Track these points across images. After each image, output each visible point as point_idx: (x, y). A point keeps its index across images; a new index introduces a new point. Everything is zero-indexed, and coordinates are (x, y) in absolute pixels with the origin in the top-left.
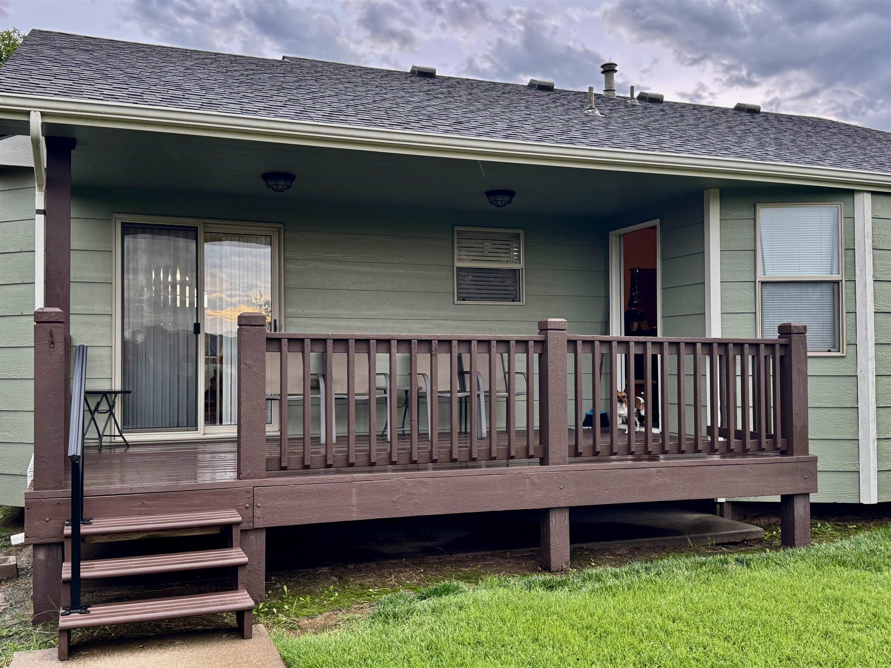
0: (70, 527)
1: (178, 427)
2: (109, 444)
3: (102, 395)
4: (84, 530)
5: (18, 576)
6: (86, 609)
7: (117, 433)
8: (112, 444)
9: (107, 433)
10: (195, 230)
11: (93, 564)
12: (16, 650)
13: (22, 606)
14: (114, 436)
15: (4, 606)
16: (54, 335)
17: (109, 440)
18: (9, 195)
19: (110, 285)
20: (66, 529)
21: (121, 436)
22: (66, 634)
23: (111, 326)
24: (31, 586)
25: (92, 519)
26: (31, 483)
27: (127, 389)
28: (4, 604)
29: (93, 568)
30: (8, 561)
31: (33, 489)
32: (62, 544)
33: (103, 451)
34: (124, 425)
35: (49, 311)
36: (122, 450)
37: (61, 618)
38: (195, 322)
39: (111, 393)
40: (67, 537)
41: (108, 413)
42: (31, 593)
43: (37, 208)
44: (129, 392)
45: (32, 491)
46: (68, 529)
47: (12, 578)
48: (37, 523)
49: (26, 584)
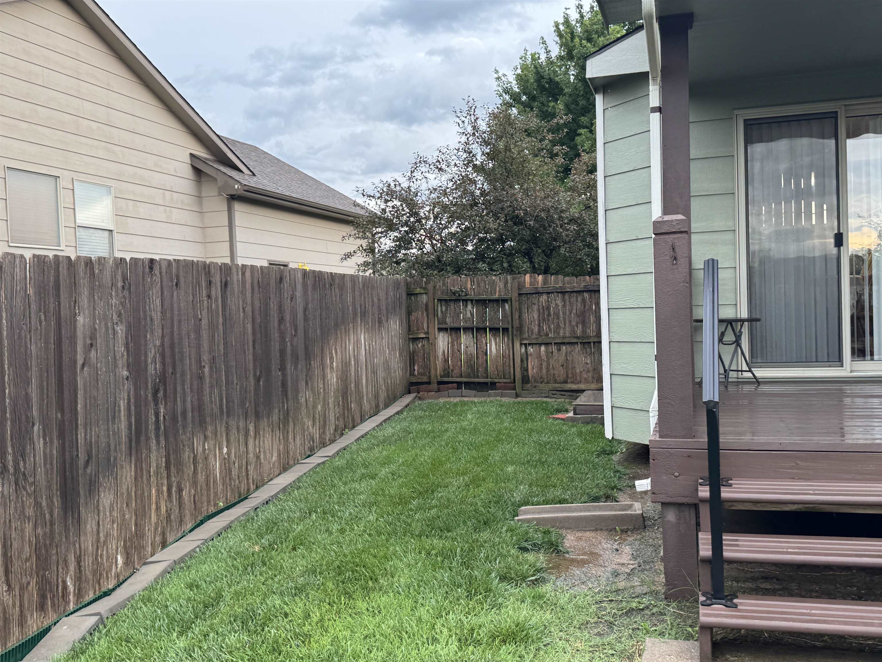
0: (707, 488)
1: (817, 362)
2: (736, 380)
3: (725, 324)
4: (726, 493)
5: (645, 527)
6: (731, 600)
7: (745, 368)
8: (739, 380)
9: (734, 367)
10: (834, 116)
11: (737, 540)
12: (648, 632)
13: (651, 568)
14: (742, 371)
15: (632, 565)
16: (677, 249)
17: (735, 376)
18: (621, 109)
19: (732, 195)
20: (702, 491)
21: (750, 371)
22: (708, 633)
23: (735, 244)
24: (661, 542)
25: (732, 480)
26: (655, 427)
27: (754, 316)
28: (632, 562)
29: (737, 546)
30: (633, 508)
31: (658, 435)
32: (696, 506)
33: (731, 388)
34: (752, 358)
35: (670, 219)
36: (752, 387)
37: (702, 610)
38: (836, 232)
39: (737, 320)
40: (703, 501)
41: (734, 345)
42: (660, 552)
43: (651, 106)
44: (758, 320)
45: (658, 439)
46: (705, 491)
47: (638, 529)
48: (664, 477)
49: (654, 540)
